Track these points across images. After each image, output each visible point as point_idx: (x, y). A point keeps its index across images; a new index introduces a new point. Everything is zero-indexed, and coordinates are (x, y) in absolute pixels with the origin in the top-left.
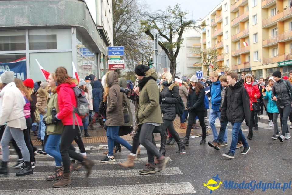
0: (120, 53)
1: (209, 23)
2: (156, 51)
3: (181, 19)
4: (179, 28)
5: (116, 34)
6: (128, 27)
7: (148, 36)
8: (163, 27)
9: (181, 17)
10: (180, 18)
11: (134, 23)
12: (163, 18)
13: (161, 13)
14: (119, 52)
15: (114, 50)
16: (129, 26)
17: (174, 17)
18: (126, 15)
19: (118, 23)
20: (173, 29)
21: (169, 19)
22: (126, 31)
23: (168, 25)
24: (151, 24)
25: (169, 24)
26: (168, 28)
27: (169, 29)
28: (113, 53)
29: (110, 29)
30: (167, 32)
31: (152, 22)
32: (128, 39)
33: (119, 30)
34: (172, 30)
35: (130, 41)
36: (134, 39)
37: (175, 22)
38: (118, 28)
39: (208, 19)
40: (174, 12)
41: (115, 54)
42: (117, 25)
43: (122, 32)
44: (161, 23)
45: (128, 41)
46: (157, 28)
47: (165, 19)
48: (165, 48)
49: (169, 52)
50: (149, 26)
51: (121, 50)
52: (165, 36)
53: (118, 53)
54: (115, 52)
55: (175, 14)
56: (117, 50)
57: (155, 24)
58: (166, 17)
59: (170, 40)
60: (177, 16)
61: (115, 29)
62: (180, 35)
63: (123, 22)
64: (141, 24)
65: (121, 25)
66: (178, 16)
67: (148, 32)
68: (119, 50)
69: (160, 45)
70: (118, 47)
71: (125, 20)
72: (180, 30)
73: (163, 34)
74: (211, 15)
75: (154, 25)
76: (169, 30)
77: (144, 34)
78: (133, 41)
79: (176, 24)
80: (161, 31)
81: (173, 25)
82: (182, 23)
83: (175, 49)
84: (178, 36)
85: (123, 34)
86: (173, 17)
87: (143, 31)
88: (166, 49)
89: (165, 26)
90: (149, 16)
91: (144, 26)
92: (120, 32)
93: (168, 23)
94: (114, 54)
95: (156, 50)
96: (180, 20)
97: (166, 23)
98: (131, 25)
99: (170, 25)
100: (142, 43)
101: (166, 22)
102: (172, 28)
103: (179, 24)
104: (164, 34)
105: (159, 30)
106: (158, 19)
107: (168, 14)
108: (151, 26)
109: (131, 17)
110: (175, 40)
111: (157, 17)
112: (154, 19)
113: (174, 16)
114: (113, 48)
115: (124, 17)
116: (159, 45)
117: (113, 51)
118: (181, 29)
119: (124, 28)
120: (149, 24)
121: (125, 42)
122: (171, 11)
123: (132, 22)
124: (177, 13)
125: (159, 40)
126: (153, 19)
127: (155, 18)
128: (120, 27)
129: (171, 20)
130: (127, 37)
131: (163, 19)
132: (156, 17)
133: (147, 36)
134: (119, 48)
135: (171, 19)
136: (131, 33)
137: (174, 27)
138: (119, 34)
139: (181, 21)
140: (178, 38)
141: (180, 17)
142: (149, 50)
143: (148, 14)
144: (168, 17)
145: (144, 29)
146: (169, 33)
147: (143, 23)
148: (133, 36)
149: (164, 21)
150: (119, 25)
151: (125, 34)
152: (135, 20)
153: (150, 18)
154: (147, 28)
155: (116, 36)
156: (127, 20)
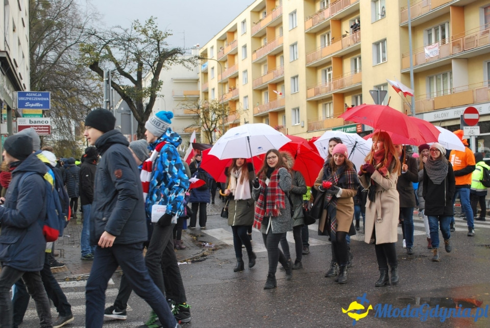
0: (42, 105)
1: (213, 54)
2: (107, 102)
3: (158, 45)
4: (155, 62)
5: (36, 68)
6: (61, 55)
8: (125, 58)
9: (158, 41)
10: (157, 43)
11: (72, 47)
12: (125, 42)
13: (120, 32)
14: (41, 102)
15: (30, 99)
16: (63, 52)
17: (145, 41)
18: (57, 32)
19: (41, 46)
20: (144, 62)
21: (136, 44)
22: (55, 62)
23: (133, 55)
24: (100, 52)
25: (135, 54)
26: (134, 61)
27: (135, 62)
28: (27, 104)
29: (23, 57)
30: (131, 68)
31: (103, 48)
33: (44, 59)
34: (141, 65)
35: (64, 82)
36: (72, 79)
37: (147, 50)
38: (40, 55)
39: (212, 48)
40: (144, 31)
41: (33, 105)
42: (39, 50)
43: (48, 63)
44: (122, 51)
45: (60, 82)
46: (112, 59)
47: (127, 43)
48: (127, 97)
49: (135, 105)
50: (98, 55)
51: (45, 99)
52: (127, 76)
53: (37, 105)
54: (31, 102)
55: (147, 35)
56: (36, 99)
57: (110, 53)
58: (129, 40)
59: (138, 83)
60: (151, 39)
61: (35, 57)
62: (156, 74)
63: (50, 46)
64: (82, 50)
65: (47, 50)
66: (153, 40)
67: (95, 66)
68: (39, 99)
69: (118, 92)
70: (38, 93)
71: (54, 42)
72: (156, 65)
73: (124, 70)
74: (218, 40)
75: (107, 53)
76: (136, 65)
77: (88, 69)
78: (70, 81)
79: (149, 53)
80: (120, 66)
81: (142, 56)
82: (159, 52)
83: (146, 100)
84: (152, 76)
85: (51, 68)
86: (143, 41)
87: (85, 64)
88: (130, 100)
89: (127, 57)
90: (97, 36)
91: (87, 55)
92: (44, 64)
93: (134, 51)
94: (30, 105)
95: (107, 100)
96: (156, 46)
97: (130, 51)
98: (66, 51)
99: (138, 55)
100: (86, 87)
101: (130, 49)
102: (141, 60)
103: (155, 54)
104: (126, 70)
105: (117, 64)
106: (114, 42)
107: (135, 34)
108: (102, 54)
109: (67, 36)
110: (147, 84)
111: (113, 39)
112: (107, 43)
113: (146, 39)
114: (27, 95)
115: (53, 35)
117: (28, 101)
118: (157, 63)
119: (52, 55)
120: (98, 51)
121: (55, 83)
122: (140, 29)
123: (68, 45)
124: (150, 33)
125: (117, 82)
126: (105, 43)
127: (109, 41)
128: (44, 55)
129: (140, 46)
130: (59, 74)
131: (124, 44)
132: (110, 39)
133: (94, 73)
134: (40, 95)
135: (139, 43)
136: (66, 66)
137: (144, 60)
138: (42, 67)
139: (159, 48)
140: (153, 80)
141: (156, 41)
142: (99, 99)
143: (95, 32)
144: (134, 39)
145: (88, 61)
146: (136, 70)
147: (85, 49)
148: (71, 71)
149: (127, 46)
150: (41, 51)
151: (55, 68)
152: (73, 42)
153: (100, 41)
154: (94, 59)
155: (37, 71)
156: (59, 41)
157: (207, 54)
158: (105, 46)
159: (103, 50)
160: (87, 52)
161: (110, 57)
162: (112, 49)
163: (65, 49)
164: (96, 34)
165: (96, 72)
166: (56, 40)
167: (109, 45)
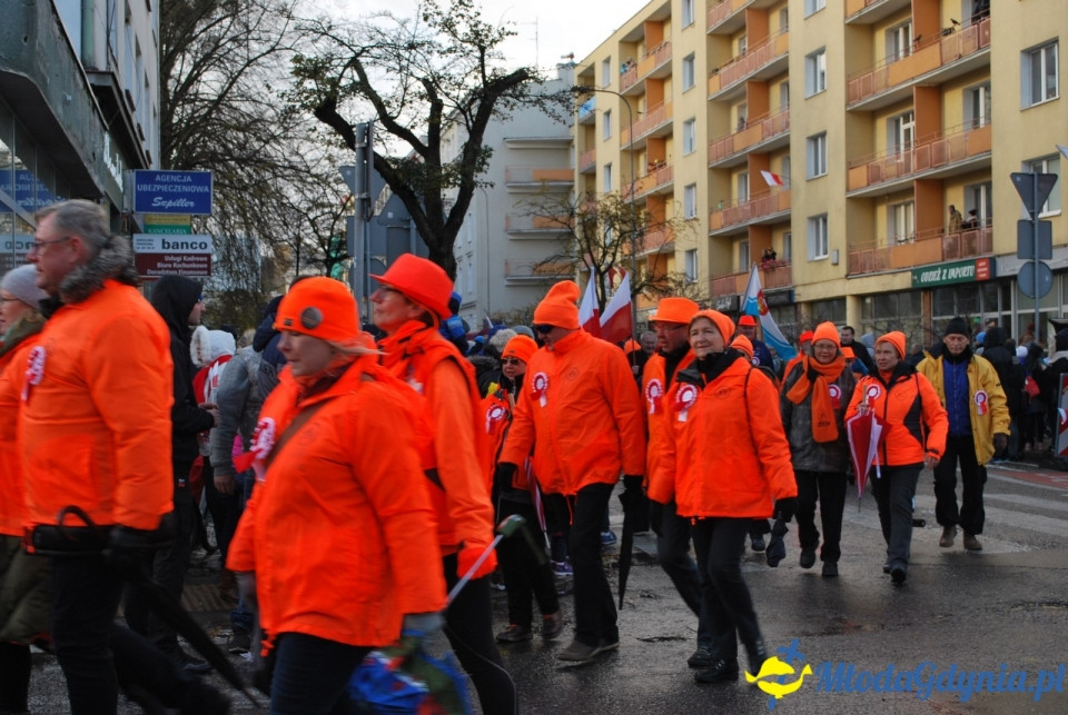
0: (192, 204)
1: (609, 78)
2: (363, 200)
3: (482, 59)
4: (472, 101)
5: (172, 112)
6: (234, 80)
7: (330, 128)
8: (400, 92)
9: (482, 50)
10: (478, 54)
11: (260, 60)
12: (401, 52)
13: (389, 27)
14: (189, 196)
15: (164, 188)
16: (240, 73)
17: (450, 50)
18: (226, 22)
19: (188, 56)
20: (445, 101)
21: (428, 56)
22: (221, 97)
23: (420, 84)
24: (341, 76)
25: (425, 81)
26: (422, 98)
27: (425, 101)
28: (158, 202)
29: (147, 85)
30: (415, 116)
31: (346, 67)
32: (231, 134)
33: (192, 90)
34: (437, 107)
35: (242, 147)
36: (259, 139)
37: (453, 72)
38: (183, 79)
39: (607, 61)
40: (448, 25)
41: (170, 204)
42: (182, 68)
43: (202, 100)
44: (392, 74)
45: (231, 146)
46: (372, 95)
47: (407, 55)
48: (405, 187)
49: (423, 207)
50: (334, 83)
51: (200, 189)
52: (405, 134)
53: (182, 203)
54: (167, 196)
55: (454, 34)
56: (178, 188)
57: (364, 78)
58: (412, 46)
59: (430, 149)
60: (464, 45)
61: (171, 85)
62: (476, 131)
63: (207, 57)
64: (297, 72)
65: (197, 66)
66: (469, 46)
67: (327, 112)
68: (186, 189)
69: (383, 175)
70: (182, 175)
71: (217, 47)
72: (475, 111)
73: (396, 121)
75: (357, 78)
76: (425, 108)
77: (309, 116)
78: (256, 145)
79: (459, 79)
80: (388, 110)
81: (443, 86)
82: (484, 77)
83: (450, 194)
84: (466, 137)
85: (210, 113)
86: (445, 49)
87: (304, 106)
88: (412, 193)
89: (405, 89)
90: (334, 38)
91: (310, 84)
92: (193, 101)
93: (422, 75)
94: (163, 203)
95: (364, 196)
96: (477, 62)
97: (412, 75)
98: (247, 69)
99: (431, 87)
100: (295, 159)
101: (412, 68)
102: (439, 97)
103: (474, 82)
104: (403, 121)
105: (380, 106)
106: (376, 51)
107: (424, 32)
108: (343, 82)
109: (249, 32)
110: (450, 152)
111: (372, 43)
112: (358, 55)
113: (451, 45)
114: (158, 178)
115: (216, 30)
116: (378, 174)
117: (160, 193)
118: (478, 102)
119: (211, 83)
120: (335, 75)
121: (220, 150)
122: (438, 19)
123: (252, 57)
124: (463, 28)
125: (379, 149)
126: (352, 54)
127: (363, 50)
128: (192, 79)
129: (438, 63)
130: (227, 127)
131: (399, 56)
132: (365, 44)
134: (189, 179)
135: (436, 54)
136: (246, 107)
137: (447, 95)
138: (188, 108)
139: (483, 66)
140: (466, 145)
141: (476, 48)
142: (328, 191)
143: (330, 28)
144: (423, 44)
145: (312, 99)
146: (427, 120)
147: (305, 70)
148: (256, 121)
149: (404, 63)
150: (188, 69)
151: (219, 111)
152: (265, 48)
153: (341, 49)
154: (326, 93)
155: (175, 120)
156: (229, 45)
157: (592, 78)
158: (354, 63)
159: (349, 70)
160: (309, 77)
161: (363, 86)
162: (368, 70)
163: (248, 65)
164: (332, 33)
165: (330, 124)
166: (222, 42)
167: (362, 60)
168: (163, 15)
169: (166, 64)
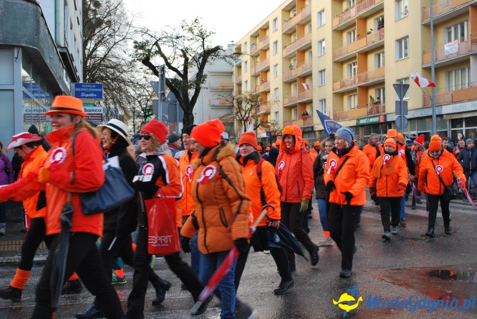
0: (95, 95)
1: (247, 50)
2: (162, 94)
4: (200, 58)
5: (87, 62)
6: (110, 50)
7: (147, 68)
8: (173, 54)
9: (203, 39)
10: (202, 41)
11: (119, 43)
12: (174, 40)
13: (170, 32)
14: (94, 93)
15: (85, 90)
16: (112, 47)
17: (191, 39)
18: (107, 29)
19: (93, 41)
20: (190, 57)
21: (183, 41)
22: (105, 56)
23: (181, 51)
24: (152, 48)
25: (182, 50)
26: (181, 56)
28: (83, 94)
29: (78, 52)
30: (179, 63)
31: (153, 45)
32: (108, 70)
33: (94, 54)
34: (187, 59)
35: (113, 74)
36: (119, 72)
37: (192, 47)
38: (91, 50)
39: (246, 43)
40: (191, 30)
41: (87, 95)
42: (91, 45)
43: (99, 57)
45: (109, 74)
46: (163, 56)
47: (176, 41)
48: (175, 89)
49: (182, 96)
50: (149, 51)
51: (98, 90)
52: (175, 70)
53: (92, 95)
54: (86, 93)
55: (193, 33)
56: (90, 90)
58: (177, 38)
59: (184, 75)
60: (197, 37)
61: (87, 52)
62: (201, 68)
63: (100, 41)
64: (136, 47)
65: (96, 45)
66: (198, 38)
67: (146, 62)
68: (93, 90)
70: (91, 85)
71: (103, 38)
72: (201, 61)
73: (172, 65)
74: (252, 36)
75: (157, 50)
76: (183, 59)
77: (139, 64)
78: (118, 74)
80: (169, 61)
81: (189, 52)
82: (204, 49)
83: (191, 92)
84: (197, 71)
85: (101, 62)
86: (189, 38)
87: (138, 60)
88: (178, 91)
89: (175, 53)
90: (149, 34)
91: (140, 51)
92: (95, 58)
94: (85, 95)
95: (162, 92)
96: (201, 43)
97: (177, 48)
98: (114, 46)
99: (184, 53)
100: (132, 79)
101: (178, 46)
102: (187, 56)
103: (200, 51)
105: (166, 59)
106: (164, 40)
107: (182, 33)
108: (153, 51)
109: (115, 32)
111: (163, 36)
112: (158, 41)
113: (192, 37)
114: (83, 86)
115: (103, 32)
117: (84, 91)
118: (202, 58)
119: (101, 51)
120: (150, 48)
121: (104, 76)
122: (187, 28)
123: (116, 42)
124: (196, 31)
125: (167, 76)
126: (156, 40)
127: (160, 39)
128: (94, 50)
129: (187, 44)
130: (107, 67)
131: (173, 42)
132: (161, 37)
133: (145, 67)
134: (94, 86)
135: (186, 41)
136: (114, 60)
137: (190, 55)
138: (93, 60)
139: (203, 45)
140: (197, 73)
141: (201, 38)
142: (145, 90)
143: (147, 31)
144: (181, 37)
145: (141, 57)
147: (138, 46)
148: (117, 65)
149: (175, 44)
150: (93, 46)
151: (104, 61)
152: (121, 39)
153: (152, 38)
154: (146, 55)
155: (88, 64)
156: (108, 37)
157: (240, 49)
158: (156, 44)
159: (154, 46)
160: (140, 49)
161: (159, 52)
162: (161, 47)
163: (114, 45)
164: (149, 32)
165: (148, 66)
166: (105, 36)
167: (159, 42)
168: (84, 26)
169: (85, 44)
